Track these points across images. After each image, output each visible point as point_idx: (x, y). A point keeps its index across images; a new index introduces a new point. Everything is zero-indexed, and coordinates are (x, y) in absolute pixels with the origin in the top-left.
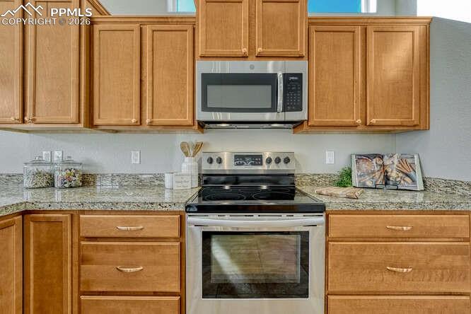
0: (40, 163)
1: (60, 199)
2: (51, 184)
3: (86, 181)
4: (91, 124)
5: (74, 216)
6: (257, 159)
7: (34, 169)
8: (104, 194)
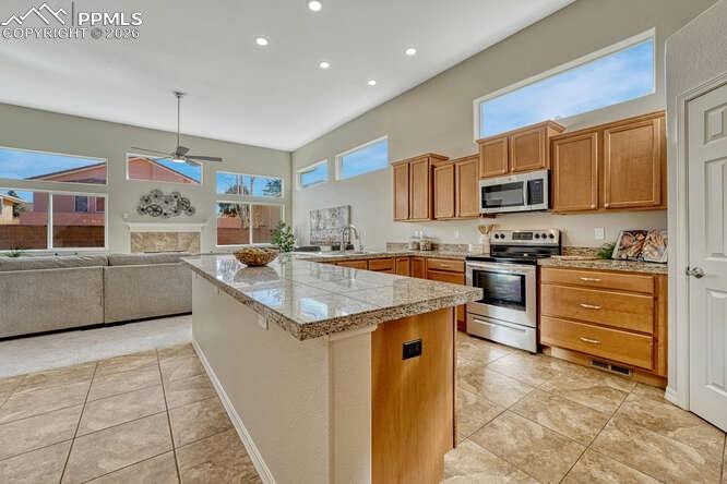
0: (414, 237)
1: (422, 253)
2: (419, 249)
3: (433, 247)
4: (433, 218)
5: (426, 258)
6: (527, 235)
7: (413, 240)
8: (442, 252)
